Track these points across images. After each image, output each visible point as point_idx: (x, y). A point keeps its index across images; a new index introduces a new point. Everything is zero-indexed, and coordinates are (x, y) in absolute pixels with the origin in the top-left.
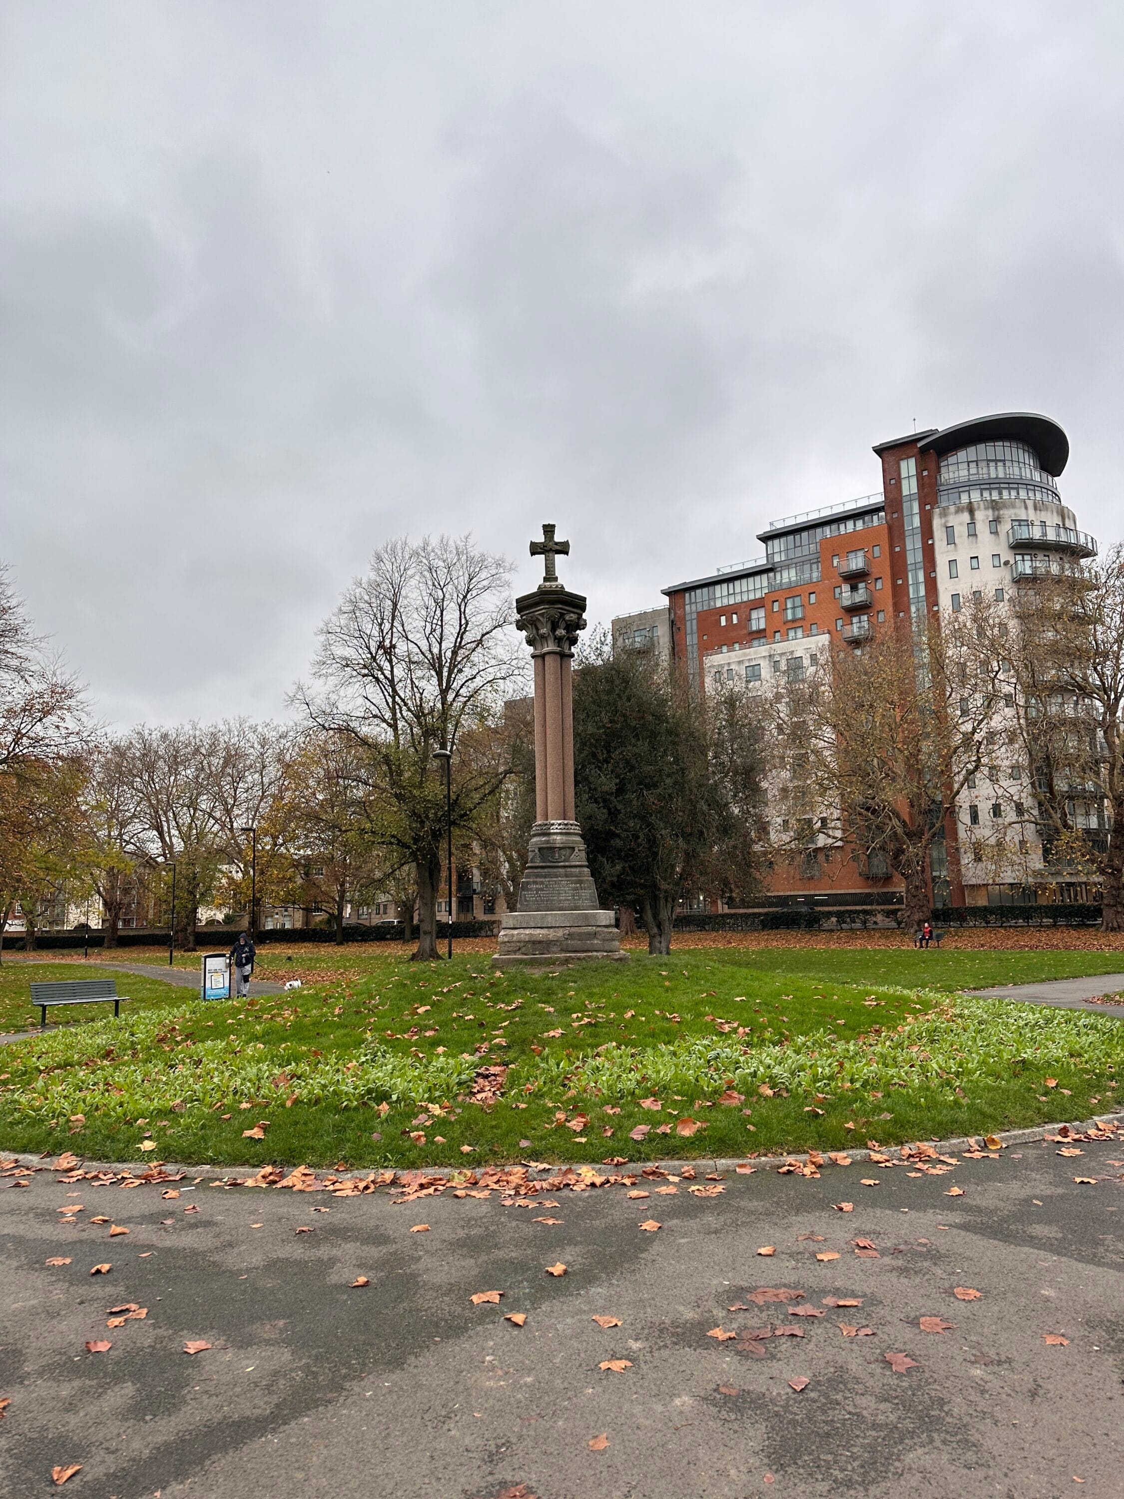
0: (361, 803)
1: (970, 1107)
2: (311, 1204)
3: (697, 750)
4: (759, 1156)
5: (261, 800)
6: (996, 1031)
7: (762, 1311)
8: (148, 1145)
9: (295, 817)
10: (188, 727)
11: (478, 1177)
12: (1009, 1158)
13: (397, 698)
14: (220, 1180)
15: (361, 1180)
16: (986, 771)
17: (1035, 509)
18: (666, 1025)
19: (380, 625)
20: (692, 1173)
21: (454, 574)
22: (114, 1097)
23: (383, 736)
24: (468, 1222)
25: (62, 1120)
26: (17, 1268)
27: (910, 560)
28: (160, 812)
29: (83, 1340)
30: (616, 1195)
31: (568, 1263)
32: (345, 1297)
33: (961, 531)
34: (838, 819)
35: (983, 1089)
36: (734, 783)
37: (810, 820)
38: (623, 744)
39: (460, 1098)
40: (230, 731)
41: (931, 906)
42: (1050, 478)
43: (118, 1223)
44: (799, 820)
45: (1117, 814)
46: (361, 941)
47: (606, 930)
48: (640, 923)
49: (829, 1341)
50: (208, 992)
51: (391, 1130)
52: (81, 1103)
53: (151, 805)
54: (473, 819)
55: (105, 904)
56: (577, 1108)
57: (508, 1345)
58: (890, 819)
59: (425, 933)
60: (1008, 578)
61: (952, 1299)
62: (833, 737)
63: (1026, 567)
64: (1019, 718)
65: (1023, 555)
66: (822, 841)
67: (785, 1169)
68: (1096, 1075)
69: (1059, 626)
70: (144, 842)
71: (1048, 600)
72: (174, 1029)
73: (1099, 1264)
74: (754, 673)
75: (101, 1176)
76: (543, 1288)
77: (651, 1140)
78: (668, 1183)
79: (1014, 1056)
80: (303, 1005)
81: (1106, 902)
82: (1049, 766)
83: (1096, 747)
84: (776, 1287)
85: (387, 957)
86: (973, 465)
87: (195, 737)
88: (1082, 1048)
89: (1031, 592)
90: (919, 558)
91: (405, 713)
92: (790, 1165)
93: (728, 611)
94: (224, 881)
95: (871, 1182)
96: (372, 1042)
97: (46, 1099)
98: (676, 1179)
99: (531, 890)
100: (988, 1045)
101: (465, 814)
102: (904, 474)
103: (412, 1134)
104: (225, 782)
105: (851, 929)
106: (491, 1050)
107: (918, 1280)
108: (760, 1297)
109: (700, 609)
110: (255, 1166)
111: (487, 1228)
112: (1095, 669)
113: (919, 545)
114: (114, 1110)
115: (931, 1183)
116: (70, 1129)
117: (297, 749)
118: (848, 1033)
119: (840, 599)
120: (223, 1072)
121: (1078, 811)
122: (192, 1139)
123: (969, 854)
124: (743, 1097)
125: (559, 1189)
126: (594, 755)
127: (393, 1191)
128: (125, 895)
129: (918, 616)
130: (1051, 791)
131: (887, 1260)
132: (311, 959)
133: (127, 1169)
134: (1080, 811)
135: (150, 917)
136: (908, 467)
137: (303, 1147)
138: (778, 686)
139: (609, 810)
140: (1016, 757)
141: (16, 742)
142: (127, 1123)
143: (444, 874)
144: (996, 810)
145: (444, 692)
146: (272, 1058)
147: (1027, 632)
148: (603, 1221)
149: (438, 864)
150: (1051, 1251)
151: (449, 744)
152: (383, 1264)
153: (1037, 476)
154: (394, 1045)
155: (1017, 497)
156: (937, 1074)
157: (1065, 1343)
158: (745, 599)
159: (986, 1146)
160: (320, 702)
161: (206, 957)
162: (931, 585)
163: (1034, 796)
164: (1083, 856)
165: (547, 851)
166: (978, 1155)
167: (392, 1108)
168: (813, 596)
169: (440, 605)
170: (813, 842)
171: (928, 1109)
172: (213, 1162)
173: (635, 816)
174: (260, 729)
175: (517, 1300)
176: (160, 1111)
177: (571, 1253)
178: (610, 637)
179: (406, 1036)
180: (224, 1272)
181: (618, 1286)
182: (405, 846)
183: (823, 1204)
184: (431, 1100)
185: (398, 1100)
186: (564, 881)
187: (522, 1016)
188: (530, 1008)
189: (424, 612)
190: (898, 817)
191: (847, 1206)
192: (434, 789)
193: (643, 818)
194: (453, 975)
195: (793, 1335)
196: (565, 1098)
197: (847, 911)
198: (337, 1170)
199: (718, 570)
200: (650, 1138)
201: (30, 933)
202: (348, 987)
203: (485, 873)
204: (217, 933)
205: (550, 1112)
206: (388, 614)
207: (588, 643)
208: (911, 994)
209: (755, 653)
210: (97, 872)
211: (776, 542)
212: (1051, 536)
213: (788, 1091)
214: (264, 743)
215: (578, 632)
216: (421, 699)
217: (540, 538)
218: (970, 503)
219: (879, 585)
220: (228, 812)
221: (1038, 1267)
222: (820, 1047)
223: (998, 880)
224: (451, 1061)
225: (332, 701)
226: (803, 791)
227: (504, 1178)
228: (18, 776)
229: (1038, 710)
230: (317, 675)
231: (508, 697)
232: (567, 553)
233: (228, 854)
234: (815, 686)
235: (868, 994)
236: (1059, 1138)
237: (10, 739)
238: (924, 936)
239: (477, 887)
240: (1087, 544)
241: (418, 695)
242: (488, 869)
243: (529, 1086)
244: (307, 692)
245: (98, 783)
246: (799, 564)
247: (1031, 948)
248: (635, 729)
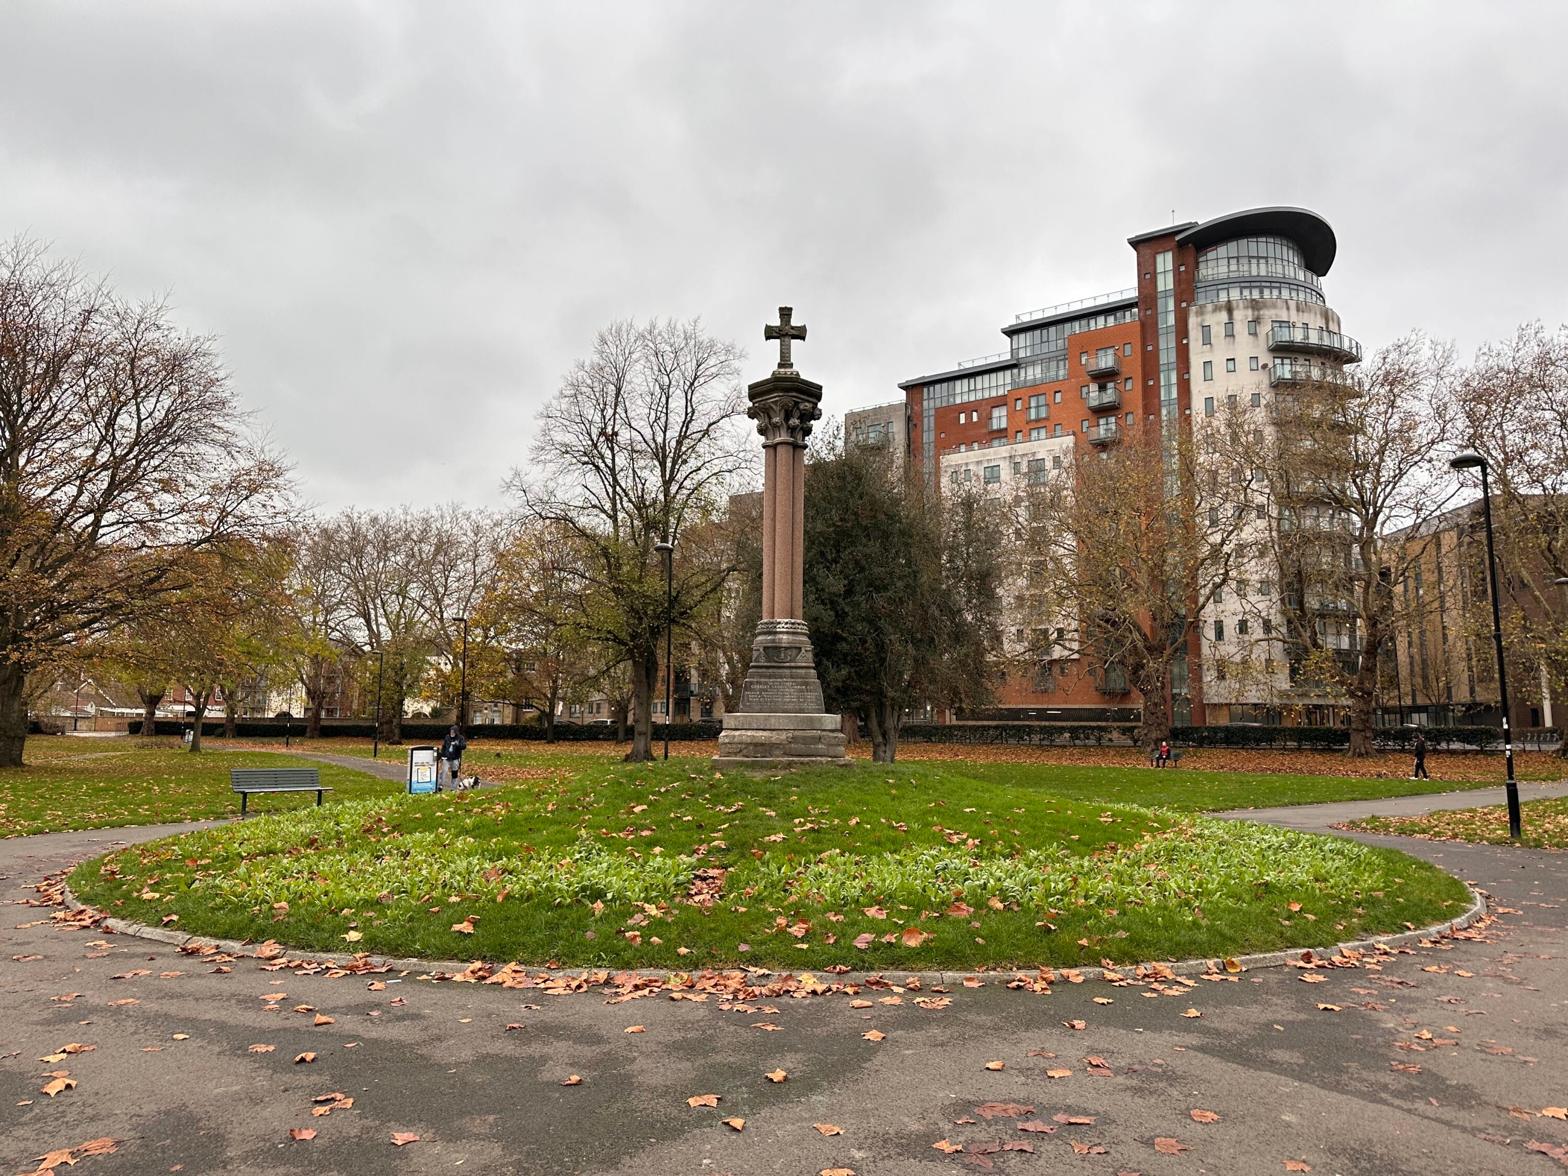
0: (578, 599)
1: (1209, 929)
2: (522, 1002)
3: (931, 553)
4: (987, 969)
5: (473, 591)
6: (1238, 853)
7: (990, 1126)
8: (353, 936)
9: (509, 609)
10: (399, 511)
11: (695, 980)
12: (1249, 982)
13: (618, 488)
14: (428, 974)
15: (574, 979)
16: (1234, 585)
17: (1298, 310)
18: (892, 834)
19: (602, 411)
20: (918, 984)
21: (682, 360)
22: (320, 885)
23: (602, 527)
24: (685, 1025)
25: (265, 907)
26: (219, 1054)
27: (1163, 360)
28: (368, 599)
29: (288, 1127)
30: (840, 1004)
31: (788, 1070)
32: (557, 1095)
33: (1218, 331)
34: (1076, 631)
35: (1224, 911)
36: (969, 589)
37: (1046, 631)
38: (853, 544)
39: (677, 900)
40: (442, 517)
41: (1170, 724)
42: (1315, 277)
43: (324, 1012)
44: (1033, 630)
45: (1370, 635)
46: (573, 740)
47: (831, 734)
48: (864, 732)
49: (1060, 1157)
50: (414, 786)
51: (606, 928)
52: (285, 891)
53: (359, 591)
54: (692, 617)
55: (309, 692)
56: (798, 913)
57: (726, 1149)
58: (1131, 632)
59: (640, 734)
60: (1266, 382)
61: (1189, 1121)
62: (1074, 544)
63: (1285, 371)
64: (1271, 531)
65: (1282, 358)
66: (1057, 652)
67: (1015, 984)
68: (1342, 900)
69: (1317, 435)
70: (349, 629)
71: (1308, 407)
72: (381, 820)
73: (1343, 1092)
74: (992, 475)
75: (305, 965)
76: (763, 1094)
77: (876, 949)
78: (892, 993)
79: (1256, 879)
80: (514, 800)
81: (1354, 726)
82: (1300, 581)
83: (1350, 563)
84: (1004, 1102)
85: (599, 758)
86: (1233, 262)
87: (406, 522)
88: (1327, 873)
89: (1289, 398)
90: (1173, 357)
91: (625, 504)
92: (1020, 980)
93: (968, 408)
94: (432, 673)
95: (1105, 1001)
96: (587, 839)
97: (249, 885)
98: (901, 990)
99: (754, 690)
100: (1229, 866)
101: (685, 613)
102: (1160, 268)
103: (627, 934)
104: (436, 570)
105: (1085, 746)
106: (709, 852)
107: (1153, 1100)
108: (988, 1111)
109: (938, 405)
110: (463, 961)
111: (704, 1031)
112: (1354, 481)
113: (1173, 344)
114: (319, 898)
115: (1167, 1004)
116: (274, 916)
117: (511, 538)
118: (1082, 849)
119: (1088, 398)
120: (431, 865)
121: (1329, 630)
122: (399, 930)
123: (1212, 672)
124: (972, 910)
125: (779, 995)
126: (822, 554)
127: (606, 991)
128: (329, 684)
129: (1169, 420)
130: (1302, 608)
131: (1120, 1079)
132: (520, 757)
133: (332, 959)
134: (1331, 630)
135: (355, 707)
136: (1165, 262)
137: (514, 943)
138: (1018, 488)
139: (836, 612)
140: (1266, 571)
141: (221, 520)
142: (332, 912)
143: (661, 673)
144: (1243, 627)
145: (667, 484)
146: (483, 852)
147: (1284, 440)
148: (825, 1029)
149: (655, 663)
150: (1293, 1077)
151: (671, 538)
152: (597, 1064)
153: (1301, 275)
154: (611, 844)
155: (1279, 298)
156: (1176, 893)
157: (1307, 1169)
158: (987, 396)
159: (1225, 968)
160: (537, 490)
161: (413, 750)
162: (1184, 387)
163: (1283, 613)
164: (1332, 677)
165: (773, 651)
166: (1216, 978)
167: (606, 906)
168: (1058, 395)
169: (666, 392)
170: (1048, 654)
171: (1166, 928)
172: (420, 955)
173: (863, 620)
174: (473, 516)
175: (735, 1104)
176: (367, 901)
177: (791, 1060)
178: (843, 431)
179: (621, 835)
180: (432, 1065)
181: (840, 1094)
182: (621, 642)
183: (1055, 1022)
184: (647, 900)
185: (614, 899)
186: (789, 682)
187: (742, 819)
188: (750, 811)
189: (648, 399)
190: (1139, 630)
191: (1079, 1024)
192: (654, 585)
193: (871, 622)
194: (671, 775)
195: (1022, 1151)
196: (786, 903)
197: (1081, 727)
198: (549, 968)
199: (960, 364)
200: (875, 947)
201: (230, 719)
202: (561, 783)
203: (704, 674)
204: (423, 726)
205: (771, 916)
206: (610, 399)
207: (820, 436)
208: (1149, 812)
209: (995, 453)
210: (300, 659)
211: (1022, 336)
212: (1314, 339)
213: (1019, 905)
214: (477, 530)
215: (812, 422)
216: (643, 490)
217: (776, 322)
218: (1229, 301)
219: (1129, 386)
220: (439, 601)
221: (1279, 1092)
222: (1053, 862)
223: (1242, 700)
224: (669, 862)
225: (550, 489)
226: (1040, 600)
227: (722, 982)
228: (223, 556)
229: (1292, 523)
230: (535, 461)
231: (733, 492)
232: (803, 338)
233: (437, 645)
234: (1057, 490)
235: (1104, 810)
236: (1302, 964)
237: (214, 517)
238: (1161, 755)
239: (694, 688)
240: (1351, 348)
241: (640, 486)
242: (707, 670)
243: (748, 889)
244: (525, 479)
245: (304, 567)
246: (1045, 360)
247: (1273, 771)
248: (866, 528)
